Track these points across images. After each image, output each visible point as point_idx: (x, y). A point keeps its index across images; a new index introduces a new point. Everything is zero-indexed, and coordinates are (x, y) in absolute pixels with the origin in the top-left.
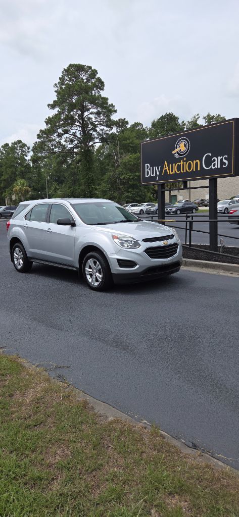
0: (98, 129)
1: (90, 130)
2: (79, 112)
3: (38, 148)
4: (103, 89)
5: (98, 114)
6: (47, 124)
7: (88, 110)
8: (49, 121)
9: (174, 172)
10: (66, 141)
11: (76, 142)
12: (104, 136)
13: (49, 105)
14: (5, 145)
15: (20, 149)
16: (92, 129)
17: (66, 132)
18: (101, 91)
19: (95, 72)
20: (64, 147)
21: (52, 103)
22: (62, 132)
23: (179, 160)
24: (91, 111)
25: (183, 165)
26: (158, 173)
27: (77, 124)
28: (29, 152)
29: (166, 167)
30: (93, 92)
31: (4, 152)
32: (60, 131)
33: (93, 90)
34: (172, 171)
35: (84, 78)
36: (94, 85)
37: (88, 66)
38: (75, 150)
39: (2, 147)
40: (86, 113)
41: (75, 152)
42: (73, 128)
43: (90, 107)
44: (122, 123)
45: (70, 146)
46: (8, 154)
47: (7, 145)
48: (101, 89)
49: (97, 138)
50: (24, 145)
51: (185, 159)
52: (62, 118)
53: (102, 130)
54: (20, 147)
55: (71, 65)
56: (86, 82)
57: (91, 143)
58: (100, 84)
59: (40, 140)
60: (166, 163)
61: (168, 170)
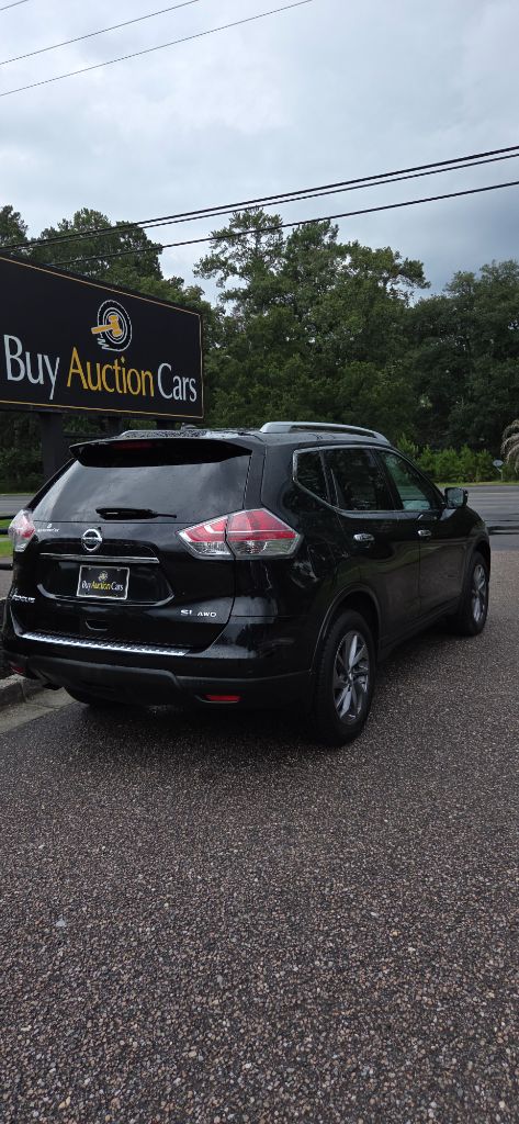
9: (99, 386)
23: (108, 358)
25: (120, 372)
26: (53, 379)
29: (75, 367)
34: (95, 384)
51: (123, 360)
60: (75, 354)
61: (83, 378)
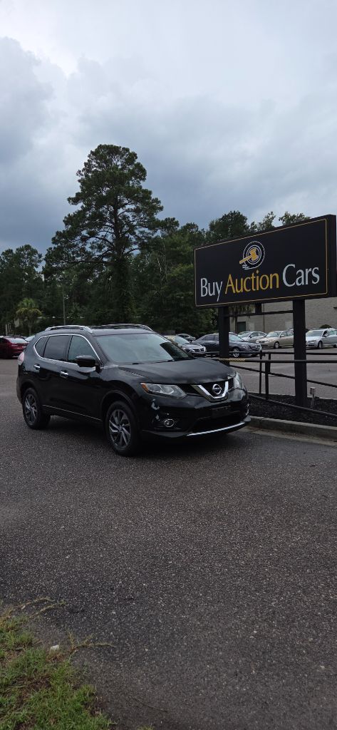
0: (137, 232)
1: (126, 233)
2: (112, 208)
3: (53, 256)
4: (144, 179)
5: (137, 211)
6: (66, 225)
7: (123, 206)
8: (69, 220)
9: (242, 290)
10: (92, 248)
11: (106, 248)
12: (145, 241)
13: (69, 199)
14: (7, 251)
15: (27, 258)
16: (128, 231)
17: (92, 234)
18: (141, 182)
19: (134, 156)
20: (89, 255)
21: (74, 196)
22: (86, 235)
23: (249, 273)
24: (127, 207)
25: (255, 279)
26: (219, 292)
27: (107, 224)
28: (40, 261)
29: (230, 283)
30: (131, 182)
31: (6, 261)
32: (84, 233)
33: (131, 179)
34: (239, 289)
35: (119, 163)
36: (132, 173)
37: (124, 149)
38: (105, 260)
39: (3, 253)
40: (120, 211)
41: (105, 262)
42: (102, 230)
43: (126, 201)
44: (170, 224)
45: (97, 254)
46: (11, 264)
47: (10, 251)
48: (141, 179)
49: (135, 243)
50: (35, 252)
51: (257, 272)
52: (88, 215)
53: (141, 232)
54: (28, 254)
55: (100, 147)
56: (121, 169)
57: (127, 251)
58: (140, 172)
59: (56, 246)
60: (230, 277)
61: (233, 288)
